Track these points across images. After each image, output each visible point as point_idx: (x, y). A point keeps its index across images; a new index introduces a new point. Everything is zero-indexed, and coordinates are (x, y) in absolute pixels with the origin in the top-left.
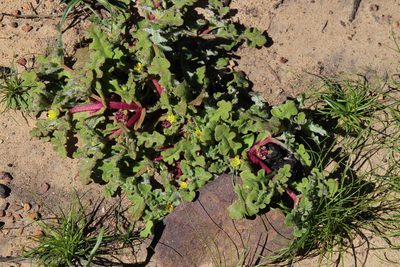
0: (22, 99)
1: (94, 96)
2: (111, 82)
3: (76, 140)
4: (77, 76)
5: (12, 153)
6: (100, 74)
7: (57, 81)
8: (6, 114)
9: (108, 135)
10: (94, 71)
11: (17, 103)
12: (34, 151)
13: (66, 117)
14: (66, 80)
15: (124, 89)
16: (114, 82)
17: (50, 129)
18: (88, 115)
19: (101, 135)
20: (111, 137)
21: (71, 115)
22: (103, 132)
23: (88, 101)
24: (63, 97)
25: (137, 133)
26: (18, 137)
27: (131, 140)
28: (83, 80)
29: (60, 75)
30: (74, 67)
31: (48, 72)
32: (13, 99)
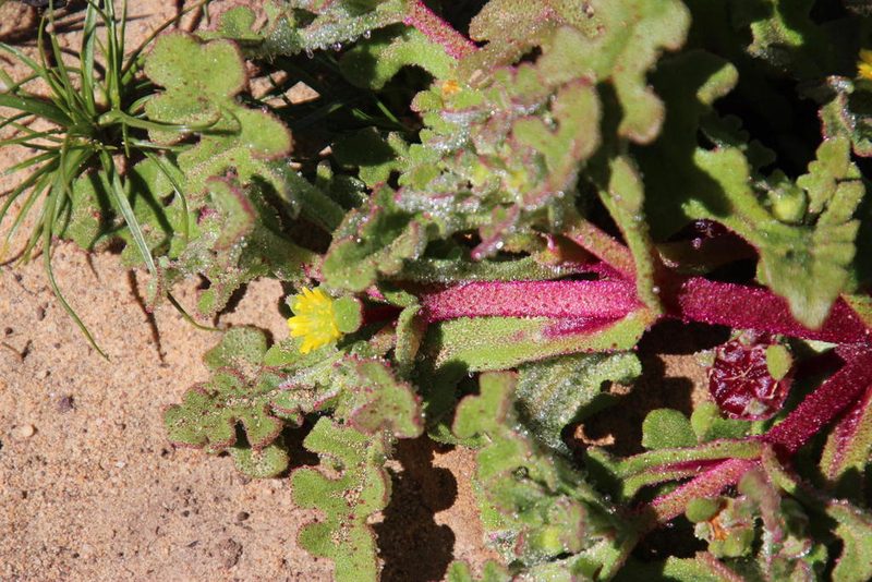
0: (139, 188)
1: (587, 236)
2: (703, 159)
3: (445, 489)
4: (499, 105)
5: (45, 527)
6: (644, 116)
7: (367, 100)
8: (32, 270)
9: (648, 493)
10: (607, 92)
11: (108, 217)
12: (180, 529)
13: (400, 339)
14: (419, 102)
15: (786, 206)
16: (723, 163)
17: (290, 404)
18: (537, 343)
19: (606, 484)
20: (666, 506)
21: (428, 330)
22: (624, 468)
23: (548, 259)
24: (396, 222)
25: (839, 509)
26: (91, 429)
27: (795, 547)
28: (531, 136)
29: (389, 59)
30: (479, 26)
31: (314, 38)
32: (84, 184)
